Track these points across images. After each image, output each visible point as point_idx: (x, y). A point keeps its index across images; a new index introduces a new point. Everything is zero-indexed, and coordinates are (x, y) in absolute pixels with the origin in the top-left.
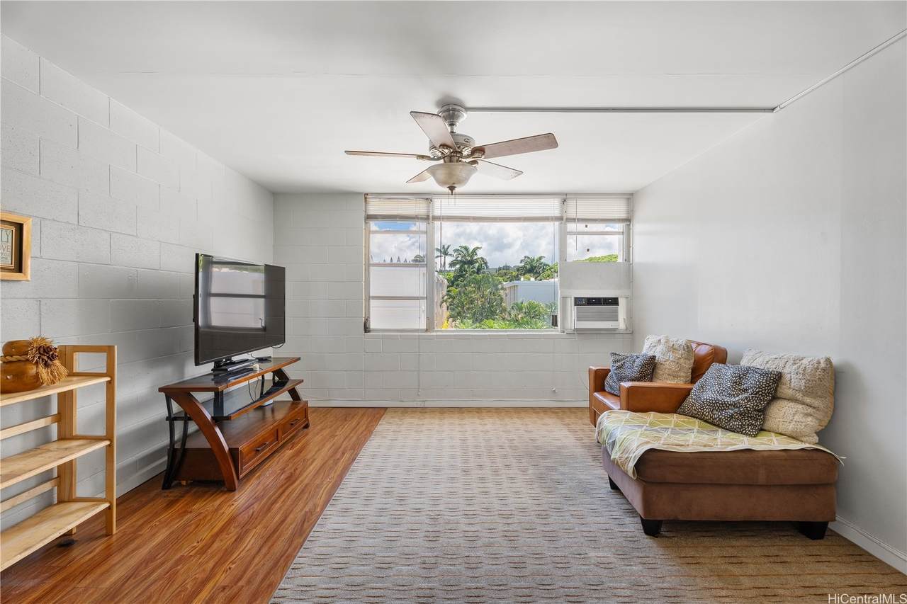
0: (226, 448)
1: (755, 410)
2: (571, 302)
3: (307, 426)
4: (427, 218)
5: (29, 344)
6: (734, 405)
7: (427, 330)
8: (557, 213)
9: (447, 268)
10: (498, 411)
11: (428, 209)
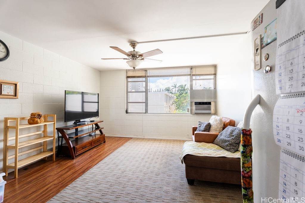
0: (72, 146)
1: (235, 143)
2: (194, 104)
3: (105, 142)
4: (145, 77)
5: (36, 114)
6: (228, 141)
7: (145, 113)
8: (189, 73)
9: (176, 92)
10: (167, 141)
11: (146, 74)
